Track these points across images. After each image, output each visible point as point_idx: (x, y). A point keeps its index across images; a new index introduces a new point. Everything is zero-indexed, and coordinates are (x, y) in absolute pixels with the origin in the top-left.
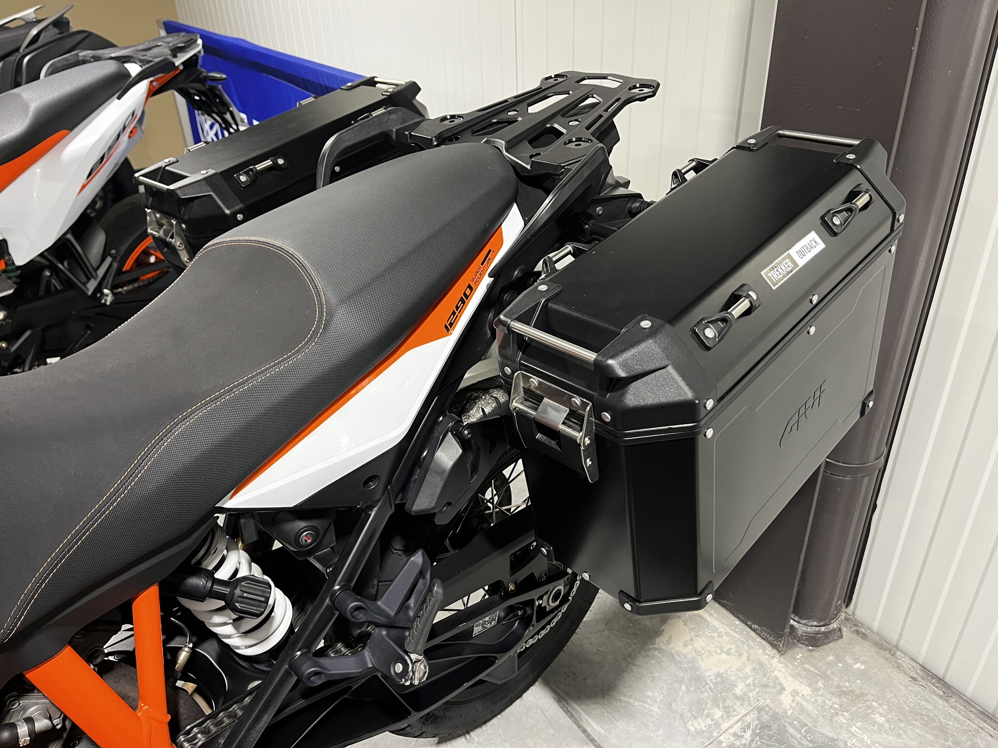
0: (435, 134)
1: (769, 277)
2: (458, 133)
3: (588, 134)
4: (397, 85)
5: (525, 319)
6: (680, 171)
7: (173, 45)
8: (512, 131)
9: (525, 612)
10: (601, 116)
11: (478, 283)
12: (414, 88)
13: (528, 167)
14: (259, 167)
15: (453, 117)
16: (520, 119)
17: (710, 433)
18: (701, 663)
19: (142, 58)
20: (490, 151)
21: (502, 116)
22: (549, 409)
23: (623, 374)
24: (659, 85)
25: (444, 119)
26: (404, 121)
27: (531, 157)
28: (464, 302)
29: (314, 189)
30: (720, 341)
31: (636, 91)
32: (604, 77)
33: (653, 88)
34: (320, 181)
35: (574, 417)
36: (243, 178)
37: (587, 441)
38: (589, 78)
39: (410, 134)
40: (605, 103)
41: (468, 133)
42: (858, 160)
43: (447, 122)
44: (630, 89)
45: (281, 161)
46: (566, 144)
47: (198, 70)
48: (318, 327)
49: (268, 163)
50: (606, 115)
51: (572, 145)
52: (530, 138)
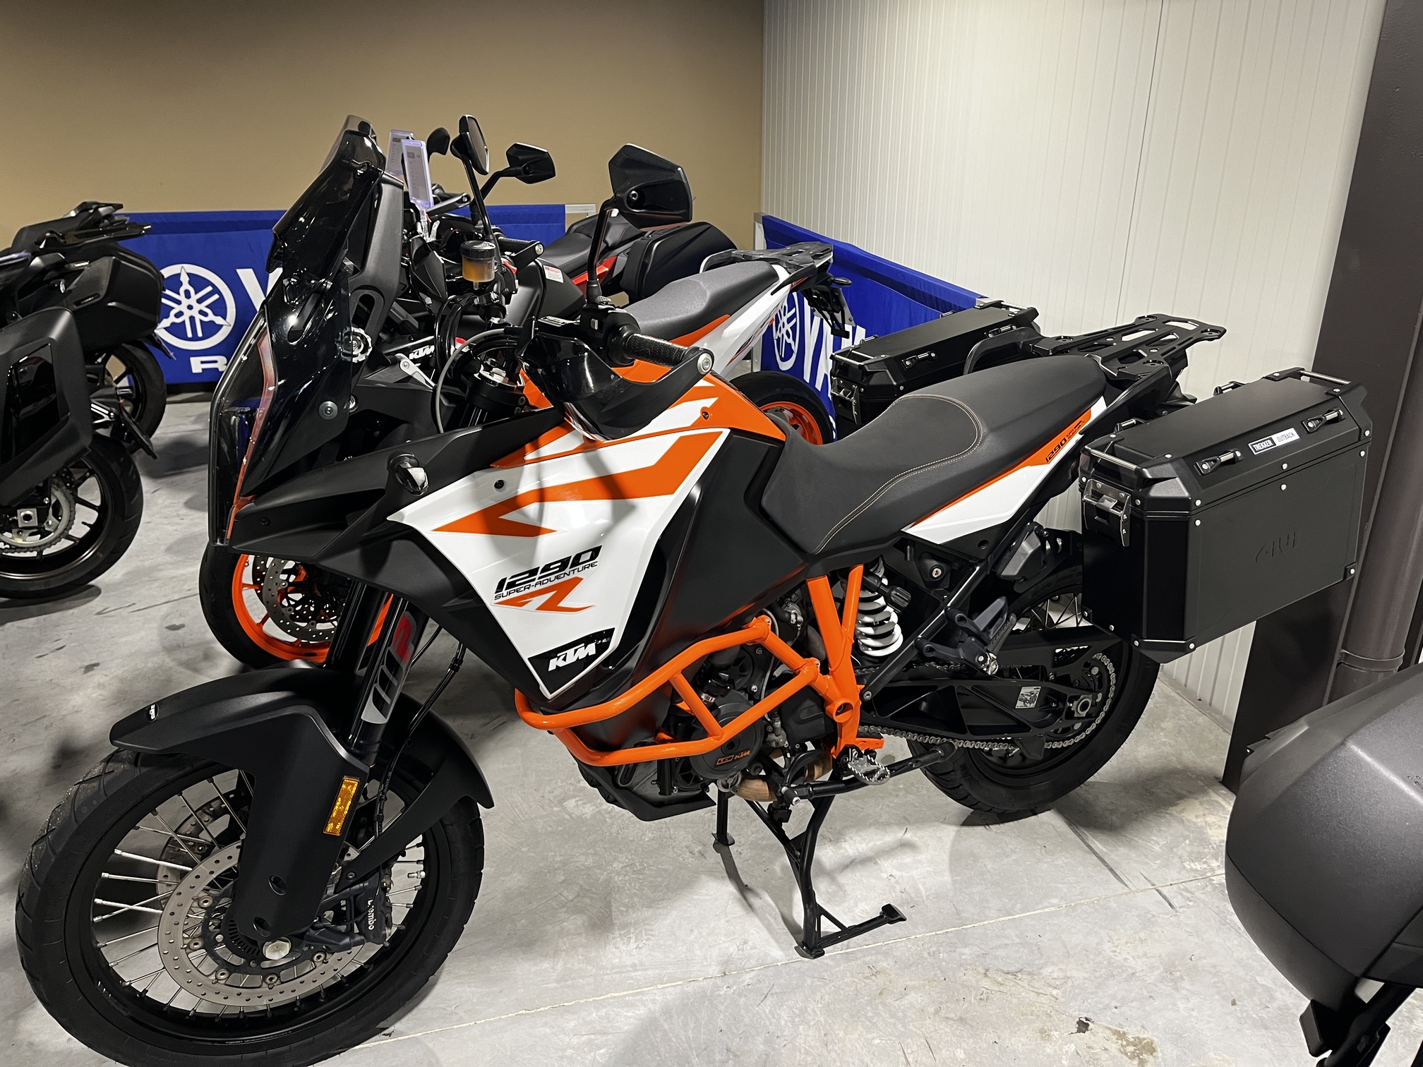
0: (1052, 348)
1: (1253, 448)
2: (1068, 349)
3: (1162, 359)
4: (1021, 309)
5: (1101, 449)
6: (1220, 388)
7: (814, 253)
8: (1107, 352)
9: (1058, 706)
10: (1174, 348)
11: (1070, 438)
12: (1034, 313)
13: (1116, 375)
14: (920, 356)
15: (1065, 337)
16: (1115, 344)
17: (1198, 523)
18: (1209, 831)
19: (789, 262)
20: (1091, 362)
21: (1102, 341)
22: (1106, 500)
23: (1150, 477)
24: (1225, 331)
25: (1059, 338)
26: (1029, 337)
27: (1118, 369)
28: (1059, 447)
29: (962, 375)
30: (1210, 472)
31: (1207, 334)
32: (1185, 321)
33: (1220, 332)
34: (966, 369)
35: (1119, 505)
36: (908, 363)
37: (1125, 517)
38: (1174, 321)
39: (1033, 346)
40: (1180, 339)
41: (1076, 349)
42: (1340, 394)
43: (1060, 341)
44: (1202, 332)
45: (933, 355)
46: (1144, 363)
47: (827, 275)
48: (976, 443)
49: (926, 355)
50: (1178, 348)
51: (1149, 365)
52: (1120, 357)
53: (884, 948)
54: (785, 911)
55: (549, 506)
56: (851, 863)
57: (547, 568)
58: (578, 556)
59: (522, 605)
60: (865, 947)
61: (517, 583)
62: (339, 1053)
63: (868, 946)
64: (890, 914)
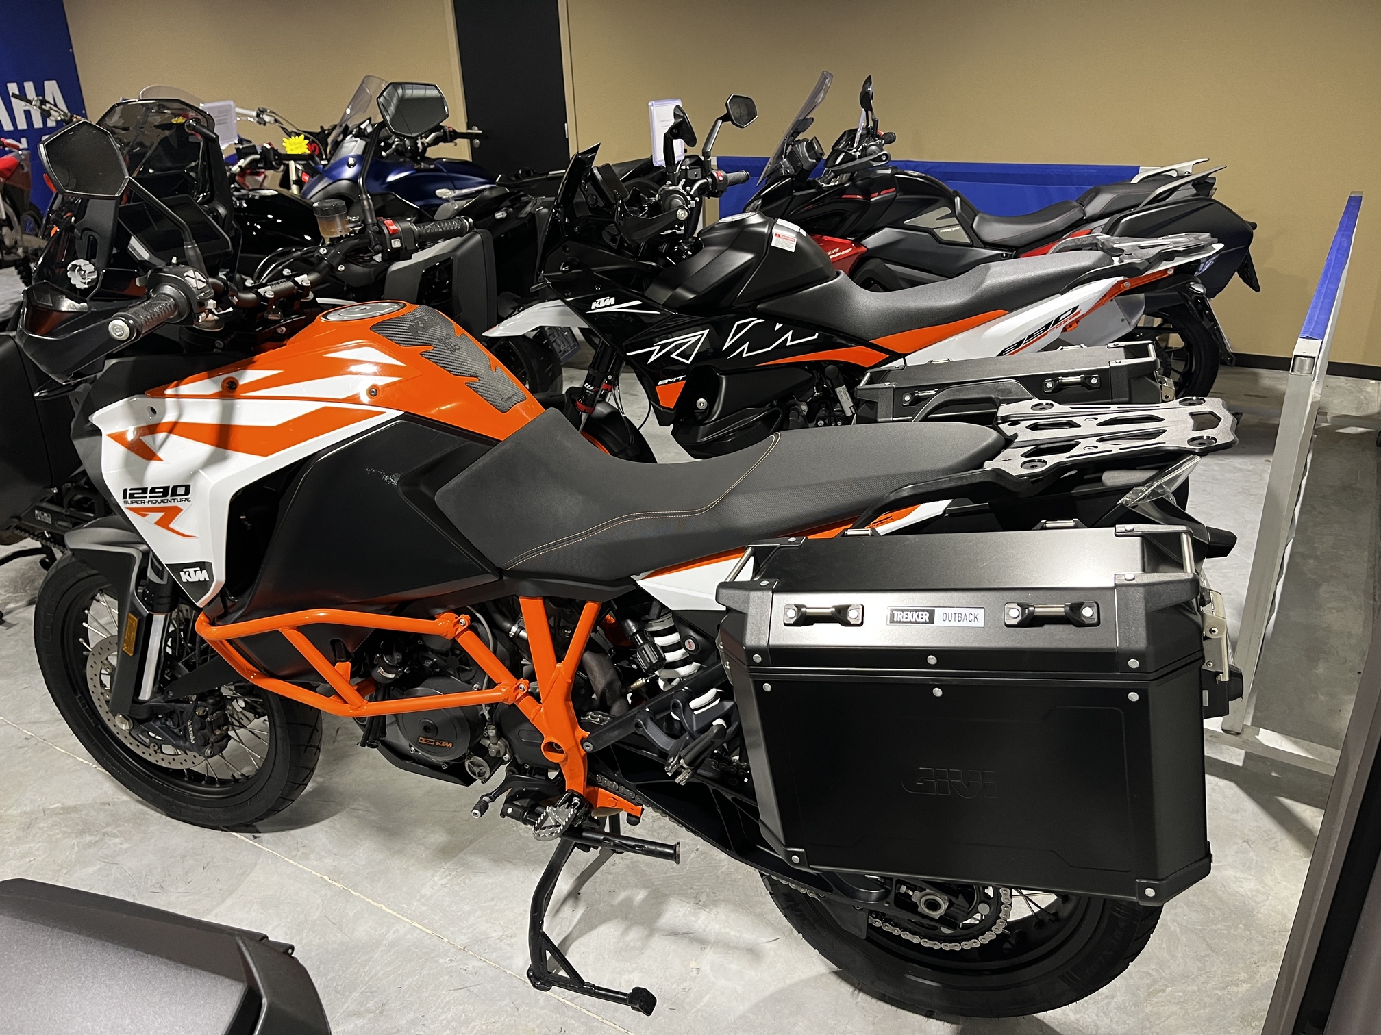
14: (922, 393)
30: (794, 624)
36: (907, 398)
53: (596, 1024)
54: (574, 935)
55: (173, 437)
56: (683, 934)
57: (153, 490)
58: (175, 488)
59: (144, 516)
60: (585, 1011)
61: (135, 495)
62: (222, 830)
63: (587, 1012)
64: (643, 1001)
